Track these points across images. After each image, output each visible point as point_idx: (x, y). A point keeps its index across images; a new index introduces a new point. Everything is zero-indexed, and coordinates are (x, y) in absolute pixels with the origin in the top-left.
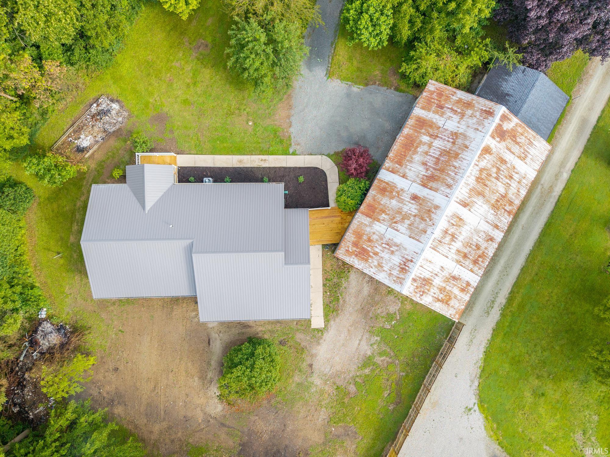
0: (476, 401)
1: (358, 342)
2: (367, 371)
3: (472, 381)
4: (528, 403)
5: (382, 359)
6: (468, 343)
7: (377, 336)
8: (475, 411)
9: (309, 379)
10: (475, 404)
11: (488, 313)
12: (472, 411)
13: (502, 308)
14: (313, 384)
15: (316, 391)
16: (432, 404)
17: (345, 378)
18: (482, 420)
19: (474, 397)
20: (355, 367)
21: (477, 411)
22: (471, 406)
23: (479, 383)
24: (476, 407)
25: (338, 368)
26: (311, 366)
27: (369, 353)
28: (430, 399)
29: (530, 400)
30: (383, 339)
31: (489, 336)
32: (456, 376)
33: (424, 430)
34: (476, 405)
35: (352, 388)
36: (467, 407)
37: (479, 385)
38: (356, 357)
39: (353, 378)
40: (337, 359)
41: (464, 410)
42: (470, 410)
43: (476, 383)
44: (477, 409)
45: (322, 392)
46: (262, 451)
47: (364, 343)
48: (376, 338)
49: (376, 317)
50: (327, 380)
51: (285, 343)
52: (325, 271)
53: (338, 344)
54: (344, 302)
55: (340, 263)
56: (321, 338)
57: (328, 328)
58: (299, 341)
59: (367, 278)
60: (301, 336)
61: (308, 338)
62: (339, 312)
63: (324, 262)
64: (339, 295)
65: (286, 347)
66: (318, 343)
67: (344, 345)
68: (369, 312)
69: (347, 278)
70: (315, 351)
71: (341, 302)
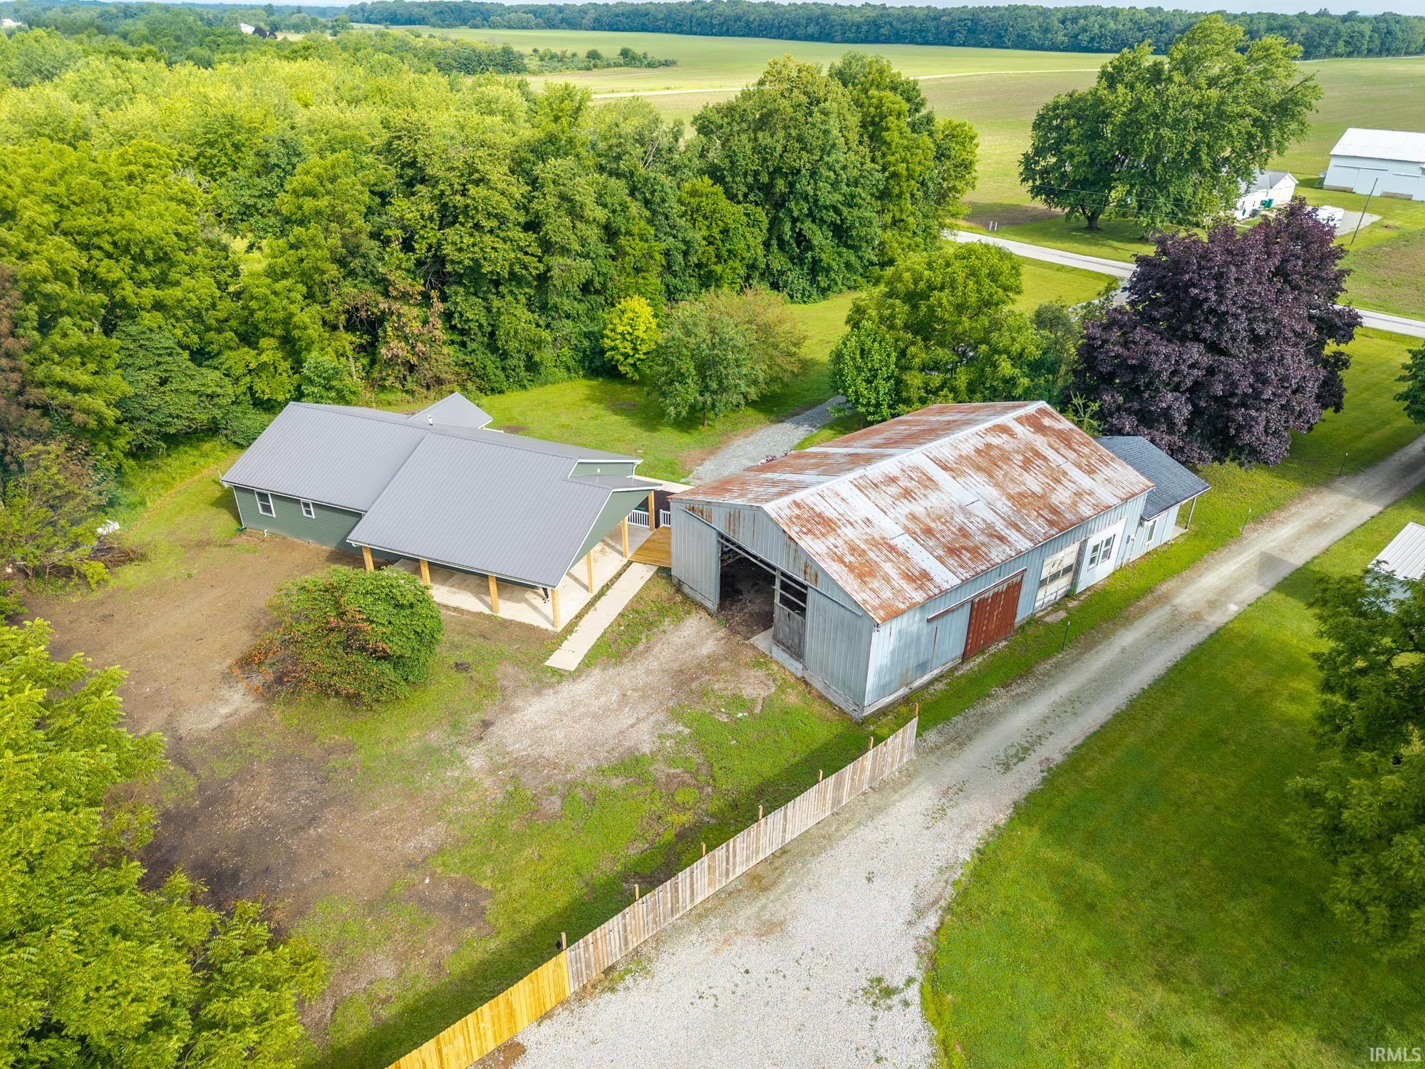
0: (919, 975)
1: (633, 721)
2: (617, 783)
3: (920, 913)
4: (1119, 1052)
5: (672, 771)
6: (930, 812)
7: (685, 725)
8: (906, 1004)
9: (461, 750)
10: (910, 981)
11: (1007, 767)
12: (896, 999)
13: (1050, 769)
14: (462, 761)
15: (458, 779)
16: (764, 924)
17: (549, 777)
18: (925, 1049)
19: (915, 959)
20: (593, 764)
21: (915, 1010)
22: (898, 981)
23: (942, 924)
24: (913, 993)
25: (549, 751)
26: (486, 724)
27: (646, 749)
28: (764, 907)
29: (1129, 1043)
30: (697, 735)
31: (1002, 819)
32: (869, 880)
33: (703, 988)
34: (915, 987)
35: (554, 804)
36: (879, 980)
37: (938, 930)
38: (607, 748)
39: (571, 785)
40: (560, 735)
41: (866, 984)
42: (888, 992)
43: (932, 921)
44: (917, 1000)
45: (469, 784)
46: (196, 853)
47: (644, 727)
48: (681, 728)
49: (703, 694)
50: (503, 767)
51: (466, 670)
52: (638, 598)
53: (582, 709)
54: (648, 649)
55: (679, 598)
56: (551, 686)
57: (579, 676)
58: (499, 676)
59: (722, 633)
60: (510, 670)
61: (522, 677)
62: (625, 660)
63: (646, 587)
64: (643, 636)
65: (461, 676)
66: (538, 692)
67: (595, 716)
68: (693, 680)
69: (679, 620)
70: (518, 703)
71: (641, 647)
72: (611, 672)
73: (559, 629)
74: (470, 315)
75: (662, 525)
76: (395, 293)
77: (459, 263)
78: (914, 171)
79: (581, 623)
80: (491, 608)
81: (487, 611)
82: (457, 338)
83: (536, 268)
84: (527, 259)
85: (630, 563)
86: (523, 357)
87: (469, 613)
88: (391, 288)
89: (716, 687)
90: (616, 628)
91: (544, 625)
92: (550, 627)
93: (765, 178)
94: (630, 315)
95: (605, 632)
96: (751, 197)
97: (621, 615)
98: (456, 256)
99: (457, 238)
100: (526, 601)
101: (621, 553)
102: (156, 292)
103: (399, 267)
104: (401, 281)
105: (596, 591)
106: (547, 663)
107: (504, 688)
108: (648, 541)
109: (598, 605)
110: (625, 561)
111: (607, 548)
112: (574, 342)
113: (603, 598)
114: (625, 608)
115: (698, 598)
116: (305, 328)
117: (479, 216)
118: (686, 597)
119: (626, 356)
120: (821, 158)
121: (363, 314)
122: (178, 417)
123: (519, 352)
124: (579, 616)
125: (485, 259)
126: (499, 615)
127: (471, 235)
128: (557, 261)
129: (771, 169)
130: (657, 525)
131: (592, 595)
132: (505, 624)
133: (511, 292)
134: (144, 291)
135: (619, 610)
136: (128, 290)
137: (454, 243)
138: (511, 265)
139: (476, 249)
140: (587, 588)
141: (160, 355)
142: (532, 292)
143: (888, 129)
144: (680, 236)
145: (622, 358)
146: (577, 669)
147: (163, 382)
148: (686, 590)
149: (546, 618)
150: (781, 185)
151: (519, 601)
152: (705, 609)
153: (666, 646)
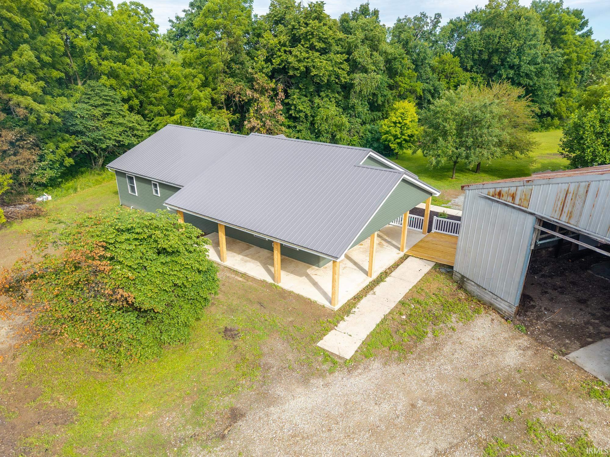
9: (193, 450)
26: (235, 415)
51: (233, 337)
52: (418, 289)
53: (357, 417)
54: (436, 347)
55: (462, 295)
56: (322, 375)
57: (356, 367)
58: (266, 350)
59: (524, 341)
60: (280, 346)
61: (290, 357)
62: (410, 356)
63: (425, 279)
64: (429, 330)
65: (224, 344)
66: (305, 381)
67: (374, 431)
68: (505, 401)
69: (467, 319)
70: (279, 390)
71: (428, 342)
72: (394, 369)
73: (337, 308)
74: (301, 107)
75: (434, 230)
76: (257, 86)
77: (297, 69)
78: (582, 58)
79: (359, 305)
80: (273, 277)
81: (269, 280)
82: (291, 123)
83: (345, 78)
84: (340, 71)
85: (406, 257)
86: (330, 136)
87: (254, 280)
88: (254, 83)
89: (543, 419)
90: (396, 317)
91: (321, 300)
92: (327, 304)
93: (485, 56)
94: (402, 111)
95: (385, 319)
96: (474, 69)
97: (402, 303)
98: (296, 64)
99: (298, 53)
100: (308, 276)
101: (399, 249)
102: (112, 64)
103: (261, 71)
104: (262, 79)
105: (375, 276)
106: (320, 344)
107: (267, 368)
108: (421, 241)
109: (377, 289)
110: (402, 254)
111: (383, 242)
112: (361, 134)
113: (382, 284)
114: (406, 297)
115: (487, 297)
116: (200, 101)
117: (314, 40)
118: (470, 295)
119: (396, 137)
120: (525, 43)
121: (237, 99)
122: (110, 139)
123: (328, 133)
124: (358, 298)
125: (314, 67)
126: (280, 285)
127: (307, 52)
128: (358, 77)
129: (490, 51)
130: (429, 230)
131: (370, 280)
132: (284, 294)
133: (327, 96)
134: (105, 63)
135: (400, 297)
136: (92, 57)
137: (296, 56)
138: (330, 76)
139: (309, 60)
140: (366, 273)
141: (107, 100)
142: (340, 98)
143: (565, 33)
144: (431, 83)
145: (392, 139)
146: (353, 358)
147: (105, 116)
148: (470, 287)
149: (324, 294)
150: (496, 60)
151: (301, 275)
152: (497, 310)
153: (457, 347)
